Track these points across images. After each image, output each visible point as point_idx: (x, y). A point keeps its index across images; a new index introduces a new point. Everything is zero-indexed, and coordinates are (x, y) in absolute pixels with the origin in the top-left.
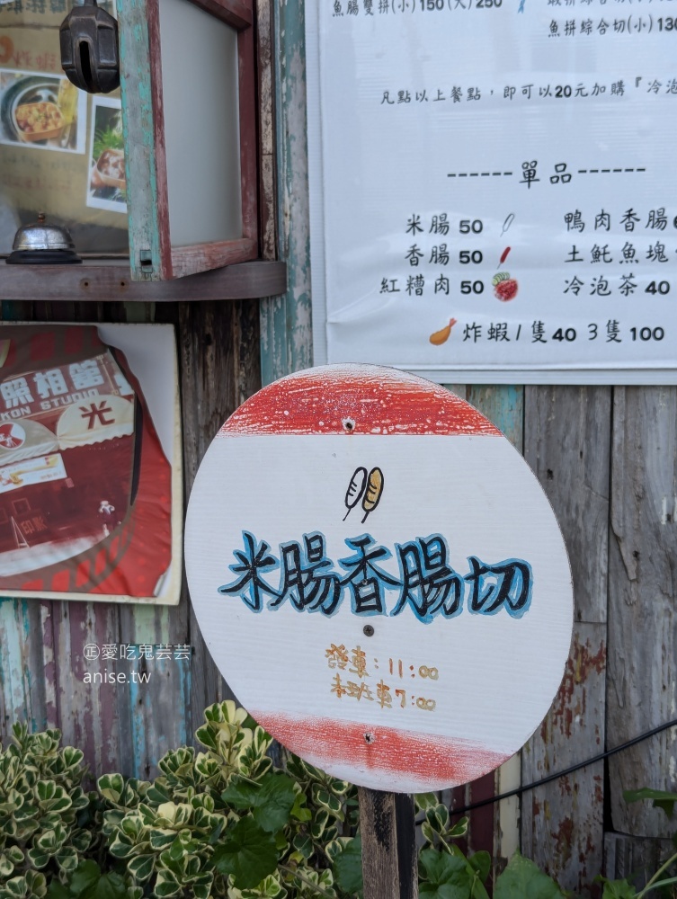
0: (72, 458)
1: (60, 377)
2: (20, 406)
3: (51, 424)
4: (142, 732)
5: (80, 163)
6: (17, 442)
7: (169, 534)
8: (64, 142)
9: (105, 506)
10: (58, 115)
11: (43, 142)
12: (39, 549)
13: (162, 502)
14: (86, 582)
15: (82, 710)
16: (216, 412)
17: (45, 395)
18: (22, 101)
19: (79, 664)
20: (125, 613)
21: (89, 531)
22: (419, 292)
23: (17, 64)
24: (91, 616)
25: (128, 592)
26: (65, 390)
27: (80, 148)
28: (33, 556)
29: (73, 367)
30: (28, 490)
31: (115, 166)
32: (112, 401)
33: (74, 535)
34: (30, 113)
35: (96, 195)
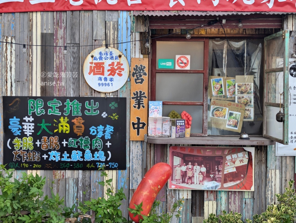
0: (237, 168)
1: (236, 155)
2: (229, 160)
3: (234, 163)
4: (245, 213)
5: (225, 121)
6: (228, 165)
7: (252, 180)
8: (223, 117)
9: (242, 175)
10: (222, 113)
11: (219, 117)
12: (231, 183)
13: (251, 175)
14: (239, 188)
15: (235, 210)
16: (259, 160)
17: (234, 158)
18: (216, 111)
19: (235, 202)
20: (243, 193)
21: (239, 180)
22: (292, 143)
23: (216, 105)
24: (237, 194)
25: (246, 189)
26: (237, 157)
27: (226, 118)
28: (230, 184)
29: (238, 154)
30: (230, 173)
31: (232, 121)
32: (244, 159)
33: (237, 180)
34: (218, 113)
35: (228, 126)
